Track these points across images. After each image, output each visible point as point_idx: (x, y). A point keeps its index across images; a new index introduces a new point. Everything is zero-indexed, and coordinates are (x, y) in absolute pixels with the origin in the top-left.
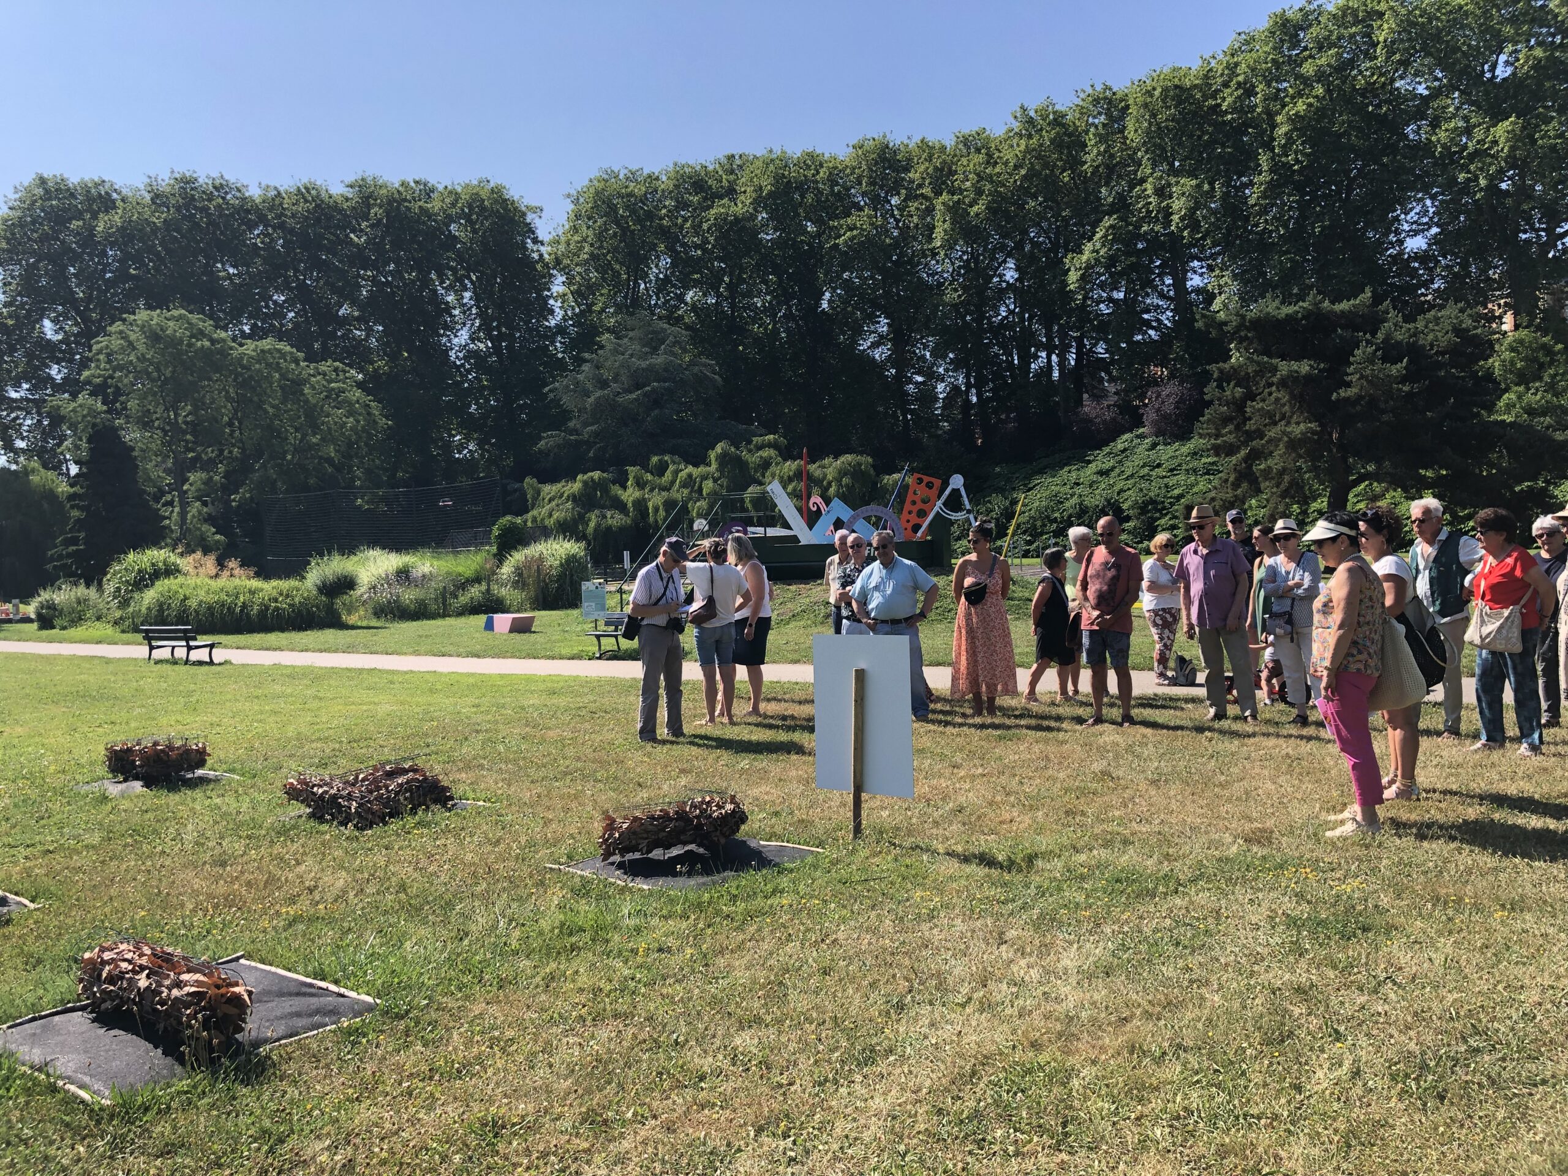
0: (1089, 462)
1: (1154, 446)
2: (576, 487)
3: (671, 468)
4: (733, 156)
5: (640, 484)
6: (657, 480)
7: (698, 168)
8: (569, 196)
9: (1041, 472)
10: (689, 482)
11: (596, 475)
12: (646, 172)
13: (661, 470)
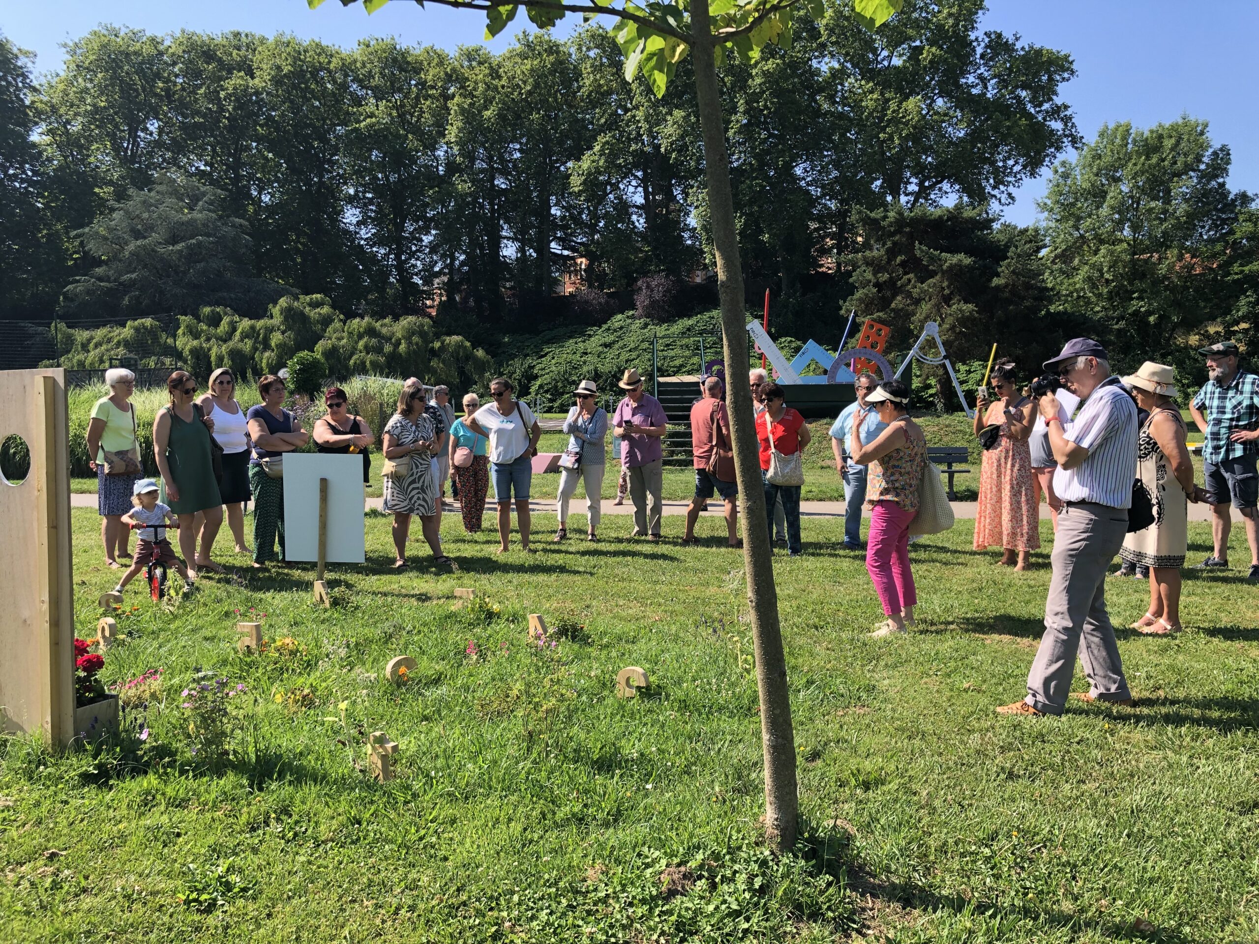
0: (590, 336)
1: (646, 325)
2: (127, 332)
3: (226, 320)
4: (239, 34)
5: (195, 334)
6: (212, 330)
7: (205, 38)
8: (65, 45)
9: (550, 341)
10: (251, 333)
11: (148, 322)
12: (149, 34)
13: (215, 321)
